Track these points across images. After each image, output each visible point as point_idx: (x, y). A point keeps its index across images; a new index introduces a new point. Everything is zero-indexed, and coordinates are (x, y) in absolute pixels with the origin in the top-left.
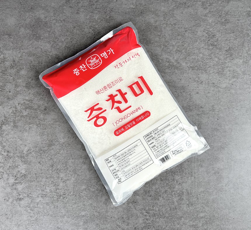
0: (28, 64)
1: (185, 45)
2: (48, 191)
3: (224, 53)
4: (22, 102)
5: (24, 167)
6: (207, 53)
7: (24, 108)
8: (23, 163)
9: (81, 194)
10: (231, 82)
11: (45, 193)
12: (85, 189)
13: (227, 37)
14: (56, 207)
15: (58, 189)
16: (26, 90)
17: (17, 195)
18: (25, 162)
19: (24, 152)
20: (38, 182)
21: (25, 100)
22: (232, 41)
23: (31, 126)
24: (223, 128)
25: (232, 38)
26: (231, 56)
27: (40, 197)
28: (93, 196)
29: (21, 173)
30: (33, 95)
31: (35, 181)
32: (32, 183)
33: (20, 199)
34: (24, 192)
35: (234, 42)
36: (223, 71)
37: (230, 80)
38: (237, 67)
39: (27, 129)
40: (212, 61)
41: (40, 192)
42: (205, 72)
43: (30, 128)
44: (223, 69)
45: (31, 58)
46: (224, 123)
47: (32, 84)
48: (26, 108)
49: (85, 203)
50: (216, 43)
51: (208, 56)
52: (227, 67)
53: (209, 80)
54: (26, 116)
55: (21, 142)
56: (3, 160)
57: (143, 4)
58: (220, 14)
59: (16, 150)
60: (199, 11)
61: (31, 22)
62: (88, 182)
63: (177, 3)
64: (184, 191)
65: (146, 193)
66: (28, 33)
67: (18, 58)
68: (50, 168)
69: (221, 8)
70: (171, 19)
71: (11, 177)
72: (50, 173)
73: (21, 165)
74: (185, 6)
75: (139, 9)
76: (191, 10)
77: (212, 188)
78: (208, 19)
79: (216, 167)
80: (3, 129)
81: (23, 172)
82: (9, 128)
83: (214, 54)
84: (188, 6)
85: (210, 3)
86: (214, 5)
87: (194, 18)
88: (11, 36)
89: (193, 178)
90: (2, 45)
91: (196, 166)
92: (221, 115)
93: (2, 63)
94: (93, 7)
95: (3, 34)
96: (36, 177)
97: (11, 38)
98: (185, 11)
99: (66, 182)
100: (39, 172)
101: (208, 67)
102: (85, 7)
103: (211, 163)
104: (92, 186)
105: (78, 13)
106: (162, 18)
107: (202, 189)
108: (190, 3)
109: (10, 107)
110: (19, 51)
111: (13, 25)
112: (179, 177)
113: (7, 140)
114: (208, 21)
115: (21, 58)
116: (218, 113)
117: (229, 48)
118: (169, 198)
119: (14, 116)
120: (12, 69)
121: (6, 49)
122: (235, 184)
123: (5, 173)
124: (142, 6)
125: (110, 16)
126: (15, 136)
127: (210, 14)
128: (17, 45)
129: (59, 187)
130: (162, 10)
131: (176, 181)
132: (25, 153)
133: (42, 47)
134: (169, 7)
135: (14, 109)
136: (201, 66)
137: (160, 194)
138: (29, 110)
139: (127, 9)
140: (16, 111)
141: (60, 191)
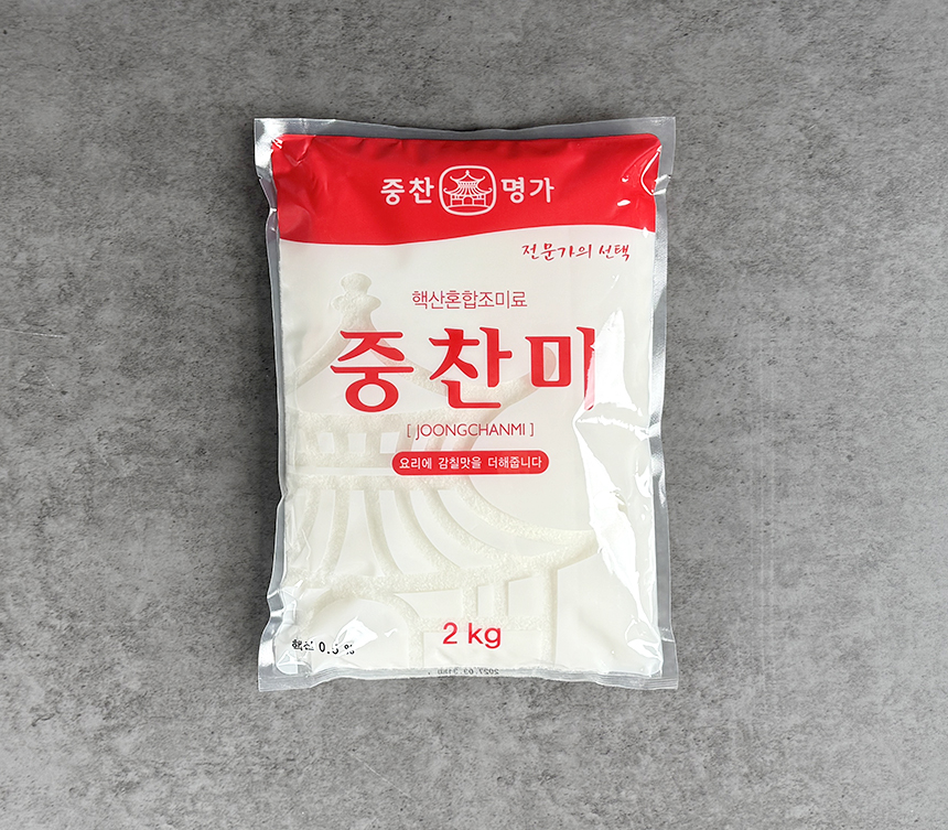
0: (124, 284)
1: (720, 181)
2: (231, 750)
3: (870, 202)
4: (113, 429)
5: (135, 670)
6: (802, 205)
7: (120, 450)
8: (130, 654)
9: (352, 754)
10: (897, 314)
11: (218, 760)
12: (366, 737)
13: (881, 141)
14: (262, 806)
15: (267, 742)
16: (122, 381)
17: (116, 771)
18: (138, 651)
19: (133, 613)
20: (192, 719)
21: (124, 419)
22: (902, 155)
23: (152, 515)
24: (870, 488)
25: (900, 145)
26: (898, 211)
27: (203, 776)
28: (396, 759)
29: (127, 692)
30: (149, 400)
31: (182, 717)
32: (169, 727)
33: (130, 787)
34: (143, 758)
35: (910, 158)
36: (868, 275)
37: (894, 306)
38: (921, 257)
39: (139, 526)
40: (823, 239)
41: (202, 755)
42: (797, 281)
43: (148, 523)
44: (867, 266)
45: (136, 261)
46: (875, 470)
47: (144, 358)
48: (128, 451)
49: (369, 786)
50: (837, 167)
51: (807, 218)
52: (882, 258)
53: (815, 311)
54: (131, 478)
55: (118, 578)
56: (54, 647)
57: (554, 26)
58: (854, 50)
59: (103, 608)
60: (770, 41)
61: (123, 118)
62: (373, 710)
63: (686, 15)
64: (729, 726)
65: (590, 743)
66: (117, 165)
67: (84, 261)
68: (233, 668)
69: (856, 24)
70: (664, 80)
71: (90, 709)
72: (232, 685)
73: (124, 661)
74: (717, 26)
75: (536, 47)
76: (738, 38)
77: (836, 712)
78: (807, 71)
79: (847, 636)
80: (46, 535)
81: (134, 685)
82: (71, 526)
83: (832, 211)
84: (728, 27)
85: (814, 8)
86: (829, 13)
87: (751, 71)
88: (50, 179)
89: (762, 678)
90: (20, 217)
91: (772, 635)
92: (863, 441)
93: (26, 283)
94: (358, 46)
95: (17, 171)
96: (181, 703)
97: (53, 185)
98: (717, 46)
99: (293, 717)
100: (191, 683)
101: (809, 259)
102: (329, 50)
103: (828, 620)
104: (390, 726)
105: (301, 75)
106: (627, 80)
107: (795, 719)
108: (733, 13)
109: (68, 449)
110: (87, 236)
111: (54, 133)
112: (709, 679)
113: (65, 571)
114: (804, 79)
115: (96, 263)
116: (850, 434)
117: (890, 183)
118: (677, 756)
119: (87, 483)
120: (65, 306)
121: (35, 230)
122: (918, 694)
123: (66, 694)
124: (547, 34)
125: (426, 78)
126: (96, 556)
127: (815, 51)
128: (76, 211)
129: (268, 735)
130: (625, 46)
131: (699, 693)
132: (136, 617)
133: (172, 216)
134: (652, 32)
135: (84, 457)
136: (784, 257)
137: (641, 744)
138: (140, 456)
139: (493, 49)
140: (91, 462)
141: (272, 749)
